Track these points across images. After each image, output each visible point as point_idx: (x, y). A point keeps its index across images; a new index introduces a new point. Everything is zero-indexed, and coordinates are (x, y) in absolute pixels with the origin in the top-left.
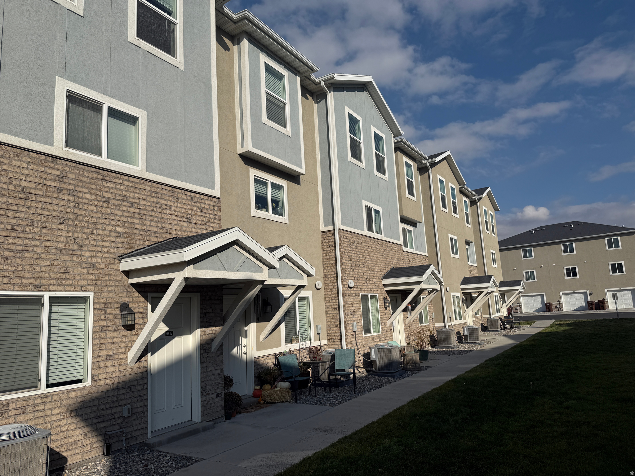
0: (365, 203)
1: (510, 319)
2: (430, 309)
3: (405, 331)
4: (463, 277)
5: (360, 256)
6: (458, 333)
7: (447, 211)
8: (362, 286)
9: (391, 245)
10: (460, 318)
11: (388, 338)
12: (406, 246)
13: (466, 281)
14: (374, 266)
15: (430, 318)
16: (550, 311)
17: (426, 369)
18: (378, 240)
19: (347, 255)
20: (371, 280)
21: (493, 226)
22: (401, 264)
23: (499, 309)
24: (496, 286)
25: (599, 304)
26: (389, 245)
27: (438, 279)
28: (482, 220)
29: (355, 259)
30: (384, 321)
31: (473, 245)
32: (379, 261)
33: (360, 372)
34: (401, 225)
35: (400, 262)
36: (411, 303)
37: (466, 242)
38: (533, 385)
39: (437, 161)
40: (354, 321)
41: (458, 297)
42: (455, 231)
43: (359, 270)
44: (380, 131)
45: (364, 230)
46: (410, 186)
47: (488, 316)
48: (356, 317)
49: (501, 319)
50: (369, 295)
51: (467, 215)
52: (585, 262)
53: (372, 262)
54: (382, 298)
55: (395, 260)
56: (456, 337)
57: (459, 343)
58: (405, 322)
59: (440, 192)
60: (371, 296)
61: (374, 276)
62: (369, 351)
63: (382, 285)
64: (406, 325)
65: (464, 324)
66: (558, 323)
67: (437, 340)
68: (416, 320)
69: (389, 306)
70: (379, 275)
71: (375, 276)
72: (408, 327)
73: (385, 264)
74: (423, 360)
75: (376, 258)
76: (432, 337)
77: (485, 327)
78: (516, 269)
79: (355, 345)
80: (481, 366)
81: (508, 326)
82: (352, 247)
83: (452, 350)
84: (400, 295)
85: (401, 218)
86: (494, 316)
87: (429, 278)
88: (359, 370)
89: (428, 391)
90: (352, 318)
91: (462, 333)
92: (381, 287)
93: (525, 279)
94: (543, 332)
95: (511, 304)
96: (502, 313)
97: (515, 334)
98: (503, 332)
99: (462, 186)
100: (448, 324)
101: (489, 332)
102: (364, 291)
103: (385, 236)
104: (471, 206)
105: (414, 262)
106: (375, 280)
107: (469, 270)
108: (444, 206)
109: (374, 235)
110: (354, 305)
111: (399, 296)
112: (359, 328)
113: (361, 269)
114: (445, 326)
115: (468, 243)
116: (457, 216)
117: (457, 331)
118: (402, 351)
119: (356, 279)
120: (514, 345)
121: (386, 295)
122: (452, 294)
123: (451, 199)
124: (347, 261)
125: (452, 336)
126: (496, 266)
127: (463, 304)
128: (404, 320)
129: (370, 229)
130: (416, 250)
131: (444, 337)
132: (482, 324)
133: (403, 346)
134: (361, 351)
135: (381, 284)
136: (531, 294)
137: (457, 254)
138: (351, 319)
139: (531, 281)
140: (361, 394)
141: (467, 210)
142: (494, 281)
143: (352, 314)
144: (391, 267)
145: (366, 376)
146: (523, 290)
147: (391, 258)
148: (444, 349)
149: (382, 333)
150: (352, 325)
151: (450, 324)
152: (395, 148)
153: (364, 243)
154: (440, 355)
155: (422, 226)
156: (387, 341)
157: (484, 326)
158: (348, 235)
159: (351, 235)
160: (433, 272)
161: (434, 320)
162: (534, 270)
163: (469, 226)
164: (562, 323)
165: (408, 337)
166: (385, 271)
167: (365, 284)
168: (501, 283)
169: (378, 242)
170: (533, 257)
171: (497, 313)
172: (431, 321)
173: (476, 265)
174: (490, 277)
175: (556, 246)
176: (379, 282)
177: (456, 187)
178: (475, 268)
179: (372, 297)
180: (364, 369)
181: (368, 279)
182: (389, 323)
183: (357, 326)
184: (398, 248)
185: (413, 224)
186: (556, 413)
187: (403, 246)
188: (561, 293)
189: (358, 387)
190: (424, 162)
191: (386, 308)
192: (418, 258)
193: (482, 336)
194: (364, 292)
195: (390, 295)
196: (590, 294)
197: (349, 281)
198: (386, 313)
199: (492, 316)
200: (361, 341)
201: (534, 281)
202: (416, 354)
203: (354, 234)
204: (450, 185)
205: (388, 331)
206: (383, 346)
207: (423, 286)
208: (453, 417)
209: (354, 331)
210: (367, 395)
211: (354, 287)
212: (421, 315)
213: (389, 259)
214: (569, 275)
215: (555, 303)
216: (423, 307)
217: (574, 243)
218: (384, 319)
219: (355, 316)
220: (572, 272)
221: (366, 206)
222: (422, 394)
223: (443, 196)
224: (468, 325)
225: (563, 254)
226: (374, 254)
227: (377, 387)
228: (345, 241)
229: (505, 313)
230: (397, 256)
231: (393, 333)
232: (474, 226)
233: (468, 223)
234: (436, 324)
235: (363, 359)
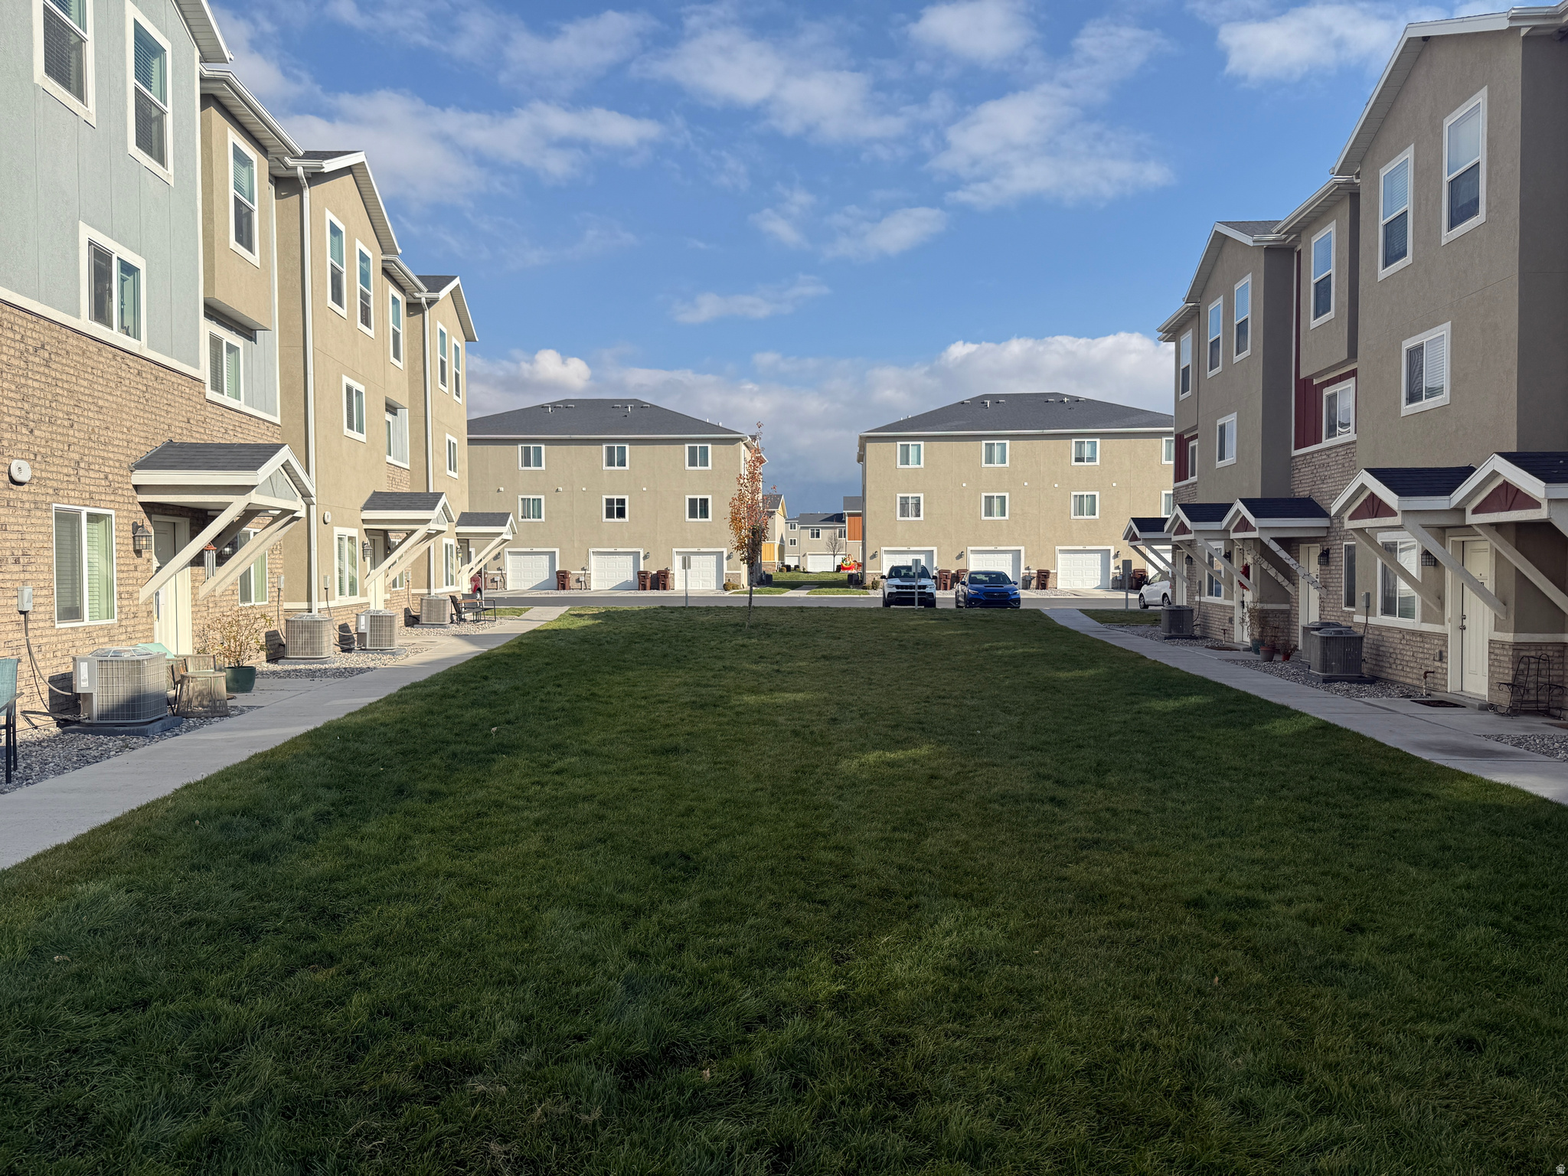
0: (87, 233)
1: (475, 600)
2: (274, 566)
3: (194, 619)
4: (371, 492)
5: (60, 391)
6: (344, 628)
7: (343, 312)
8: (62, 482)
9: (169, 377)
10: (353, 592)
11: (140, 635)
12: (217, 386)
13: (378, 501)
14: (107, 428)
15: (273, 590)
16: (564, 589)
17: (242, 712)
18: (127, 355)
19: (12, 382)
20: (92, 467)
21: (457, 375)
22: (198, 435)
23: (452, 576)
24: (450, 520)
25: (658, 578)
26: (161, 375)
27: (299, 486)
28: (434, 356)
29: (39, 398)
30: (130, 589)
31: (404, 414)
32: (124, 416)
33: (36, 728)
34: (208, 328)
35: (194, 429)
36: (217, 541)
37: (387, 404)
38: (497, 732)
39: (326, 170)
40: (24, 582)
41: (351, 539)
42: (360, 372)
43: (51, 433)
44: (157, 27)
45: (78, 316)
46: (245, 220)
47: (425, 591)
48: (31, 573)
49: (453, 599)
50: (85, 511)
51: (396, 335)
52: (644, 489)
53: (101, 417)
54: (128, 524)
55: (180, 421)
56: (337, 636)
57: (344, 651)
58: (194, 594)
59: (329, 259)
60: (89, 514)
61: (103, 458)
62: (71, 669)
63: (131, 487)
64: (198, 603)
65: (361, 605)
66: (575, 613)
67: (284, 645)
68: (230, 592)
69: (148, 547)
70: (122, 458)
71: (110, 459)
72: (204, 609)
73: (145, 428)
74: (237, 692)
75: (114, 406)
76: (272, 636)
77: (414, 617)
78: (502, 489)
79: (25, 650)
80: (388, 700)
81: (469, 616)
82: (31, 358)
83: (323, 667)
84: (187, 520)
85: (206, 305)
86: (439, 591)
87: (274, 481)
88: (33, 720)
89: (237, 761)
90: (17, 572)
91: (353, 629)
92: (125, 493)
93: (520, 514)
94: (541, 629)
95: (481, 565)
96: (457, 585)
97: (481, 632)
98: (454, 628)
99: (389, 257)
100: (316, 605)
101: (423, 628)
102: (68, 497)
103: (151, 346)
104: (408, 315)
105: (239, 435)
106: (107, 470)
107: (388, 477)
108: (337, 298)
109: (113, 335)
110: (27, 537)
111: (184, 524)
112: (41, 604)
113: (60, 430)
114: (310, 611)
115: (392, 408)
116: (371, 332)
117: (341, 623)
118: (177, 668)
119: (39, 458)
120: (474, 655)
121: (141, 517)
122: (338, 531)
123: (359, 285)
124: (11, 399)
125: (325, 634)
126: (455, 475)
127: (364, 558)
128: (193, 587)
129: (101, 313)
130: (247, 403)
131: (306, 635)
132: (407, 611)
133: (183, 656)
134: (45, 668)
135: (127, 483)
136: (529, 550)
137: (361, 430)
138: (16, 577)
139: (532, 520)
140: (30, 781)
141: (397, 322)
142: (445, 508)
143: (17, 561)
144: (166, 440)
145: (58, 736)
146: (510, 537)
147: (167, 412)
148: (302, 667)
149: (120, 620)
150: (15, 593)
151: (323, 605)
152: (202, 96)
153: (78, 354)
154: (288, 679)
155: (271, 341)
156: (134, 642)
157: (413, 614)
158: (20, 322)
159: (32, 322)
160: (286, 466)
161: (282, 593)
162: (542, 497)
163: (400, 365)
164: (583, 612)
165: (200, 634)
166: (143, 448)
167: (72, 479)
168: (463, 514)
169: (128, 361)
170: (543, 467)
171: (447, 584)
172: (273, 597)
173: (407, 467)
174: (438, 496)
175: (594, 448)
176: (122, 476)
177: (375, 257)
178: (405, 473)
179: (93, 518)
180: (51, 718)
181: (82, 465)
182: (144, 593)
183: (35, 596)
184: (191, 389)
185: (248, 331)
186: (533, 783)
187: (208, 386)
188: (591, 550)
189: (21, 764)
190: (290, 162)
191: (138, 553)
192: (252, 428)
193: (403, 637)
194: (66, 501)
195: (155, 517)
196: (645, 557)
197: (15, 464)
198: (136, 567)
199: (433, 591)
200: (45, 640)
201: (539, 520)
202: (218, 674)
203: (42, 322)
204: (359, 245)
205: (140, 615)
206: (117, 654)
207: (255, 498)
208: (293, 813)
209: (21, 612)
210: (52, 782)
211: (30, 483)
212: (245, 578)
213: (160, 416)
214: (610, 515)
215: (575, 572)
216: (253, 557)
217: (627, 447)
218: (131, 582)
219: (29, 568)
220: (617, 509)
221: (90, 244)
222: (221, 768)
223: (336, 272)
224: (372, 608)
225: (604, 467)
226: (110, 394)
227: (84, 760)
228: (8, 338)
229: (466, 587)
230: (186, 412)
231: (156, 624)
232: (411, 368)
233: (397, 355)
234: (287, 605)
235: (50, 690)
